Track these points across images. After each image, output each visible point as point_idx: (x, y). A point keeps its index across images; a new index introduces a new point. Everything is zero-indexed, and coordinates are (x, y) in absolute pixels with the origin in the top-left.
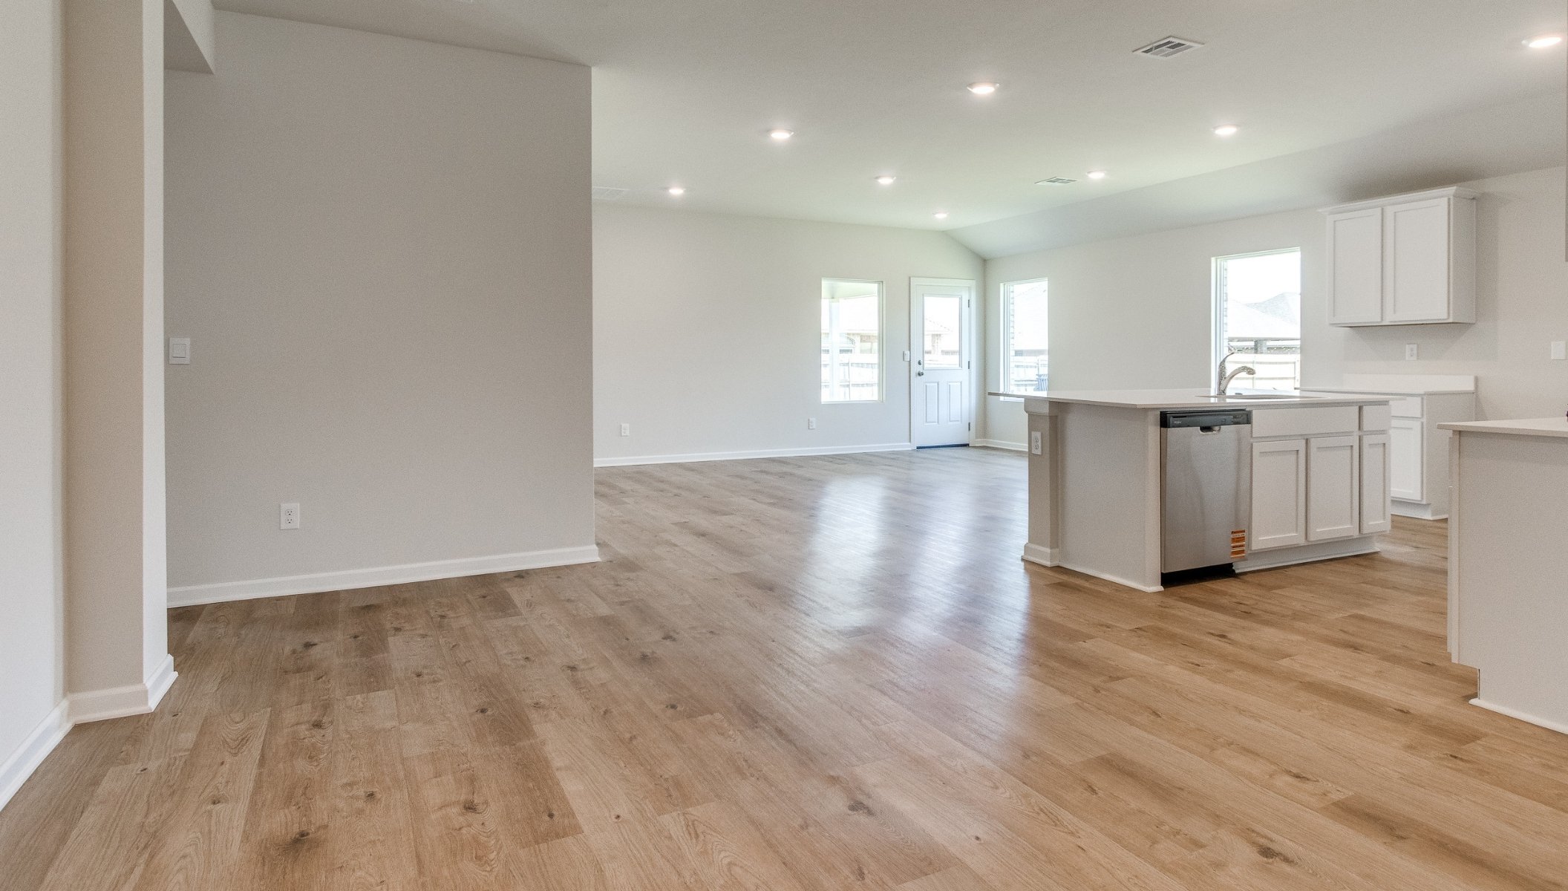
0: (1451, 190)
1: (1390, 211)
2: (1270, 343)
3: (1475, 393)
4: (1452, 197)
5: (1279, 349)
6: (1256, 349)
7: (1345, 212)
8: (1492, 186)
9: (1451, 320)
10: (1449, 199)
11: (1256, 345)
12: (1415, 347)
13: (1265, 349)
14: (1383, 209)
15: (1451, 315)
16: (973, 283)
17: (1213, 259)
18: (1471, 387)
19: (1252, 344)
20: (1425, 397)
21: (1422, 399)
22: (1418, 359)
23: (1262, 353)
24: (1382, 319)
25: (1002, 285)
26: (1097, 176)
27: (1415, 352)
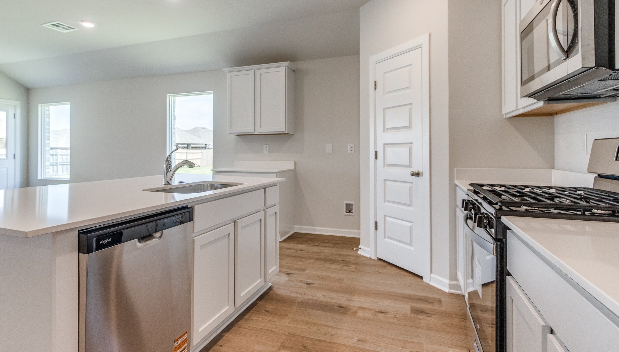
0: (287, 63)
1: (258, 72)
2: (192, 146)
3: (294, 170)
4: (287, 67)
5: (196, 148)
6: (187, 148)
7: (236, 71)
8: (302, 65)
9: (286, 132)
10: (286, 68)
11: (187, 146)
12: (267, 146)
13: (190, 148)
14: (254, 71)
15: (287, 130)
16: (18, 103)
17: (168, 95)
18: (293, 168)
19: (186, 146)
20: (278, 174)
21: (277, 175)
22: (269, 152)
23: (189, 149)
24: (254, 131)
25: (40, 106)
26: (88, 25)
27: (268, 148)
